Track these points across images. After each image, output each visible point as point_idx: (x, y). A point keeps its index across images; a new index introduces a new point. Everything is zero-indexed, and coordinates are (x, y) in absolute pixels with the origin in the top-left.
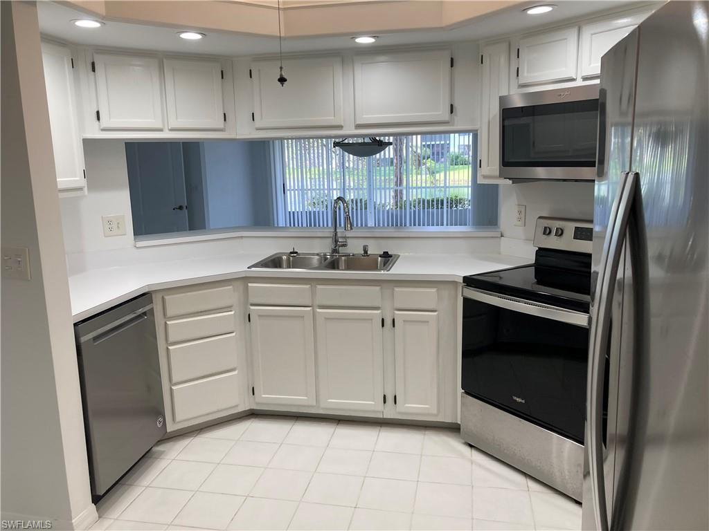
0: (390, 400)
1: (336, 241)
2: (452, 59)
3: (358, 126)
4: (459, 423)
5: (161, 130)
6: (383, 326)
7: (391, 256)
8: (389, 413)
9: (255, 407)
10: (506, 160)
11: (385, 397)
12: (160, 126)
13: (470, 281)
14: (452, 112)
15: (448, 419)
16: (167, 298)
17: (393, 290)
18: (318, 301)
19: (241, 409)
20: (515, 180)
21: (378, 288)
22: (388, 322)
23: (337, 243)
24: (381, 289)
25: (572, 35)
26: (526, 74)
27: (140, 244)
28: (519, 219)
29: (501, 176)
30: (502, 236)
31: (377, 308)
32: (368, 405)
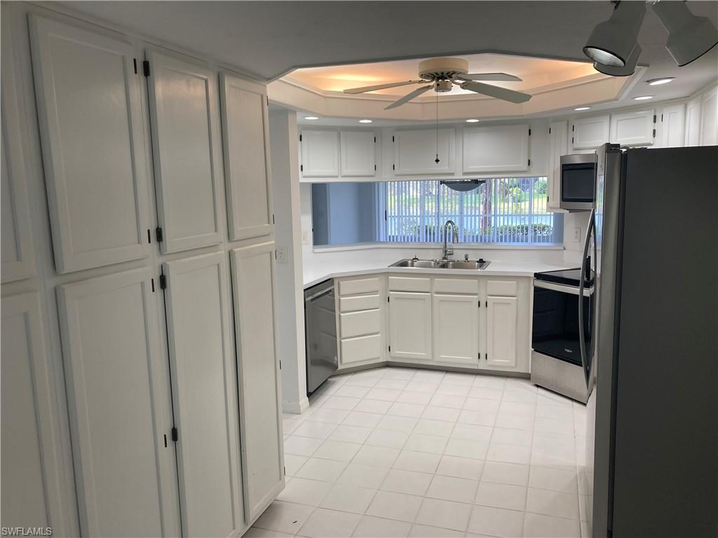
0: (483, 356)
1: (446, 252)
2: (530, 130)
3: (465, 174)
4: (530, 372)
5: (337, 177)
6: (479, 306)
7: (485, 262)
8: (482, 365)
9: (390, 360)
10: (564, 197)
11: (479, 354)
12: (336, 174)
13: (538, 276)
14: (529, 164)
15: (522, 370)
16: (341, 283)
17: (487, 282)
18: (435, 289)
19: (381, 360)
20: (571, 211)
21: (476, 281)
22: (483, 304)
23: (447, 253)
24: (479, 282)
25: (606, 120)
26: (578, 142)
27: (316, 250)
28: (576, 237)
29: (561, 208)
30: (564, 249)
31: (476, 294)
32: (468, 360)
